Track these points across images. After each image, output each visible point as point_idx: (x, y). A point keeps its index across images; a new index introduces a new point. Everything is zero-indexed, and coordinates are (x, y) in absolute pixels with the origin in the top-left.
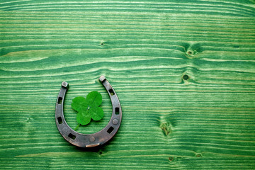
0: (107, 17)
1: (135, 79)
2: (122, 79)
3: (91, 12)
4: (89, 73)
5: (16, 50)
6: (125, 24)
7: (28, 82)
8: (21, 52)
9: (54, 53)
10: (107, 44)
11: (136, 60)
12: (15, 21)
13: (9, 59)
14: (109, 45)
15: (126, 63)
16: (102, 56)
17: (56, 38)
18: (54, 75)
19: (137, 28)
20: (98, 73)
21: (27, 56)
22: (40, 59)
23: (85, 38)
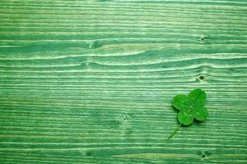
0: (206, 10)
1: (238, 77)
2: (225, 77)
3: (189, 5)
4: (189, 70)
5: (111, 43)
6: (225, 19)
7: (124, 77)
8: (116, 45)
9: (151, 48)
10: (208, 39)
11: (239, 57)
12: (109, 13)
13: (103, 52)
14: (210, 41)
15: (229, 60)
16: (203, 52)
17: (152, 31)
18: (152, 70)
19: (240, 23)
20: (199, 70)
21: (122, 50)
22: (136, 53)
23: (184, 32)
